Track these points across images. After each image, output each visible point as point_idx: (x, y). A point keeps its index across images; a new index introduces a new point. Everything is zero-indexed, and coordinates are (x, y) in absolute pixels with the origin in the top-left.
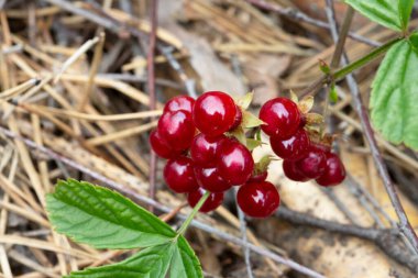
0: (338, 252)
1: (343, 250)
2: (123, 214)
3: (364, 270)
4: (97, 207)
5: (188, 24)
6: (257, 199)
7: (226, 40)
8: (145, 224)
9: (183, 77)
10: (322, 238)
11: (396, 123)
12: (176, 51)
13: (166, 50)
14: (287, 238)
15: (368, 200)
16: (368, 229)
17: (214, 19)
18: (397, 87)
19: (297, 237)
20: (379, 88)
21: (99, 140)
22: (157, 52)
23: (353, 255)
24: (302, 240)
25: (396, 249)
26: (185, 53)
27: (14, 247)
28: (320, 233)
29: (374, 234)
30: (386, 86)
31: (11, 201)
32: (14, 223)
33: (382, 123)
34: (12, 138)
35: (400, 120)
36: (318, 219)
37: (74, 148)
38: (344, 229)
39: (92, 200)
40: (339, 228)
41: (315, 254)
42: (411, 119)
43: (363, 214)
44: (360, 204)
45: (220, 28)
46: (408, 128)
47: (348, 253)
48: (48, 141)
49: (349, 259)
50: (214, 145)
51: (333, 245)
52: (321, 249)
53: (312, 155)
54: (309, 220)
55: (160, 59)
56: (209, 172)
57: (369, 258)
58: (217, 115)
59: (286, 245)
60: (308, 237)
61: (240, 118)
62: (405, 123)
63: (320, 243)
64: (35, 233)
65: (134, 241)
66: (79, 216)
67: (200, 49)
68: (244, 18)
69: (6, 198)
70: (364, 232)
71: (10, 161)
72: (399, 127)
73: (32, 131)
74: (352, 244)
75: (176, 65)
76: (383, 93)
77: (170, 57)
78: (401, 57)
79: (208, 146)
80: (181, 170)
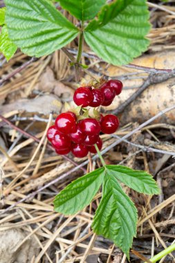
0: (145, 102)
1: (145, 99)
2: (83, 184)
3: (159, 96)
4: (73, 193)
5: (7, 101)
6: (110, 126)
7: (23, 90)
8: (92, 177)
9: (31, 119)
10: (134, 104)
11: (122, 56)
12: (17, 115)
13: (15, 119)
14: (125, 118)
15: (130, 76)
16: (144, 84)
17: (12, 89)
18: (105, 47)
19: (128, 114)
20: (103, 55)
21: (36, 170)
22: (14, 123)
23: (150, 96)
24: (130, 113)
25: (160, 78)
26: (21, 112)
27: (60, 233)
28: (132, 104)
29: (148, 83)
30: (103, 52)
31: (41, 223)
32: (50, 227)
33: (119, 61)
34: (15, 206)
35: (121, 53)
36: (126, 101)
37: (33, 183)
38: (138, 93)
39: (69, 193)
40: (136, 95)
41: (139, 111)
42: (124, 49)
43: (135, 81)
44: (130, 80)
45: (17, 89)
46: (127, 52)
47: (148, 98)
48: (23, 192)
49: (151, 99)
50: (78, 131)
51: (140, 102)
52: (139, 108)
53: (105, 92)
54: (124, 105)
55: (17, 123)
56: (88, 139)
57: (155, 91)
58: (67, 123)
59: (127, 120)
60: (131, 110)
61: (74, 114)
62: (124, 52)
63: (137, 106)
64: (60, 221)
65: (96, 186)
66: (72, 202)
67: (24, 104)
68: (18, 75)
69: (39, 224)
70: (144, 86)
71: (24, 212)
72: (125, 55)
73: (14, 195)
74: (145, 94)
75: (24, 119)
76: (106, 54)
77: (19, 119)
78: (92, 38)
79: (77, 134)
80: (78, 149)
